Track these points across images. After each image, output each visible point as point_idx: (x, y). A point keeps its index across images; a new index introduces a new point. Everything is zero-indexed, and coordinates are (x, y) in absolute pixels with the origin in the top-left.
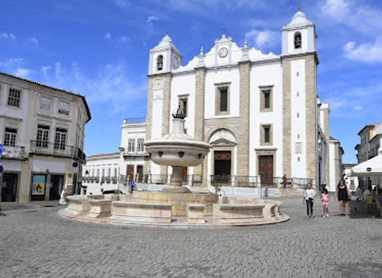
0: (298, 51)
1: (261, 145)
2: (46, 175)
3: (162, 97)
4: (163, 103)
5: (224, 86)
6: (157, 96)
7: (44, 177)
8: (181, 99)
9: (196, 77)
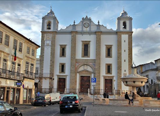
0: (125, 30)
1: (106, 74)
2: (27, 89)
3: (50, 44)
4: (51, 48)
5: (87, 42)
6: (47, 44)
7: (26, 90)
8: (62, 47)
9: (72, 36)
